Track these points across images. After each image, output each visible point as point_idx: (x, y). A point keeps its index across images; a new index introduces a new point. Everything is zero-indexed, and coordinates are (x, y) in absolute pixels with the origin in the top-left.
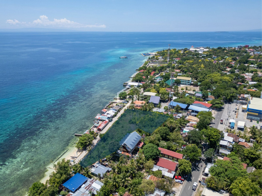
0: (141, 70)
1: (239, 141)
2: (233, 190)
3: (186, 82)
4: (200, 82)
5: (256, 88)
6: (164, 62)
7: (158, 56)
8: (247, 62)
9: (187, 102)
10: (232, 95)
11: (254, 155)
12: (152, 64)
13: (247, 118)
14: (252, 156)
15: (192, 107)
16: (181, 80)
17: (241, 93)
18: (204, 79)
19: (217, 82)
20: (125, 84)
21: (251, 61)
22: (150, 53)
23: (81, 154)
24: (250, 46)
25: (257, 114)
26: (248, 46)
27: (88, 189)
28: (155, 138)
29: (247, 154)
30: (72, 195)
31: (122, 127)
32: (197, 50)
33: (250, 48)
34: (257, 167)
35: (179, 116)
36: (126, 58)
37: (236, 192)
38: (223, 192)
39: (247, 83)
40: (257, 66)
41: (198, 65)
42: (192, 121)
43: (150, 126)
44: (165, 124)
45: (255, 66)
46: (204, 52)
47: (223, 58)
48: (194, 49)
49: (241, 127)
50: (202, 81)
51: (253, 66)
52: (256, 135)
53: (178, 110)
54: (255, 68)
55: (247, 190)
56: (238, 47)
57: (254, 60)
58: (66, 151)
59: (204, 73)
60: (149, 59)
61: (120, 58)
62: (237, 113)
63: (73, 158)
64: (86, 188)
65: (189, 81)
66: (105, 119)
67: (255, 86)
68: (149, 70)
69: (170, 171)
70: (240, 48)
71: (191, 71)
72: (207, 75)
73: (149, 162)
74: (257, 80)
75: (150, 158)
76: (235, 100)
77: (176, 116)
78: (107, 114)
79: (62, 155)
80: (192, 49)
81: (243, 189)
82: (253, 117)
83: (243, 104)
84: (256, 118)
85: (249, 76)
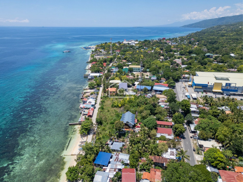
0: (92, 62)
1: (200, 107)
2: (219, 136)
3: (137, 70)
4: (148, 68)
5: (188, 70)
6: (108, 54)
7: (99, 49)
8: (171, 51)
9: (150, 85)
10: (178, 76)
11: (217, 113)
12: (98, 57)
13: (195, 91)
14: (216, 114)
15: (155, 88)
16: (133, 68)
17: (182, 74)
18: (150, 66)
19: (161, 67)
20: (86, 75)
21: (173, 50)
22: (90, 47)
23: (87, 138)
24: (166, 39)
25: (201, 87)
26: (165, 38)
27: (117, 161)
28: (146, 114)
29: (212, 113)
30: (107, 168)
31: (108, 111)
32: (130, 42)
33: (167, 40)
34: (221, 120)
35: (149, 96)
36: (69, 52)
37: (221, 137)
38: (211, 140)
39: (180, 66)
40: (180, 53)
41: (138, 55)
42: (161, 98)
43: (132, 106)
44: (146, 102)
45: (178, 54)
46: (135, 44)
47: (153, 49)
48: (127, 42)
49: (195, 98)
50: (149, 68)
51: (176, 53)
52: (209, 101)
53: (146, 91)
54: (178, 55)
55: (228, 134)
56: (158, 39)
57: (176, 49)
58: (70, 139)
59: (148, 61)
60: (93, 52)
61: (63, 52)
62: (186, 89)
63: (82, 143)
64: (115, 161)
65: (140, 68)
66: (89, 107)
67: (187, 68)
68: (101, 62)
69: (169, 135)
70: (160, 40)
71: (136, 61)
72: (151, 63)
73: (152, 131)
74: (186, 64)
75: (152, 128)
76: (180, 80)
77: (147, 96)
78: (89, 102)
79: (68, 143)
80: (125, 42)
81: (225, 134)
82: (198, 90)
83: (186, 81)
84: (200, 90)
85: (179, 61)
